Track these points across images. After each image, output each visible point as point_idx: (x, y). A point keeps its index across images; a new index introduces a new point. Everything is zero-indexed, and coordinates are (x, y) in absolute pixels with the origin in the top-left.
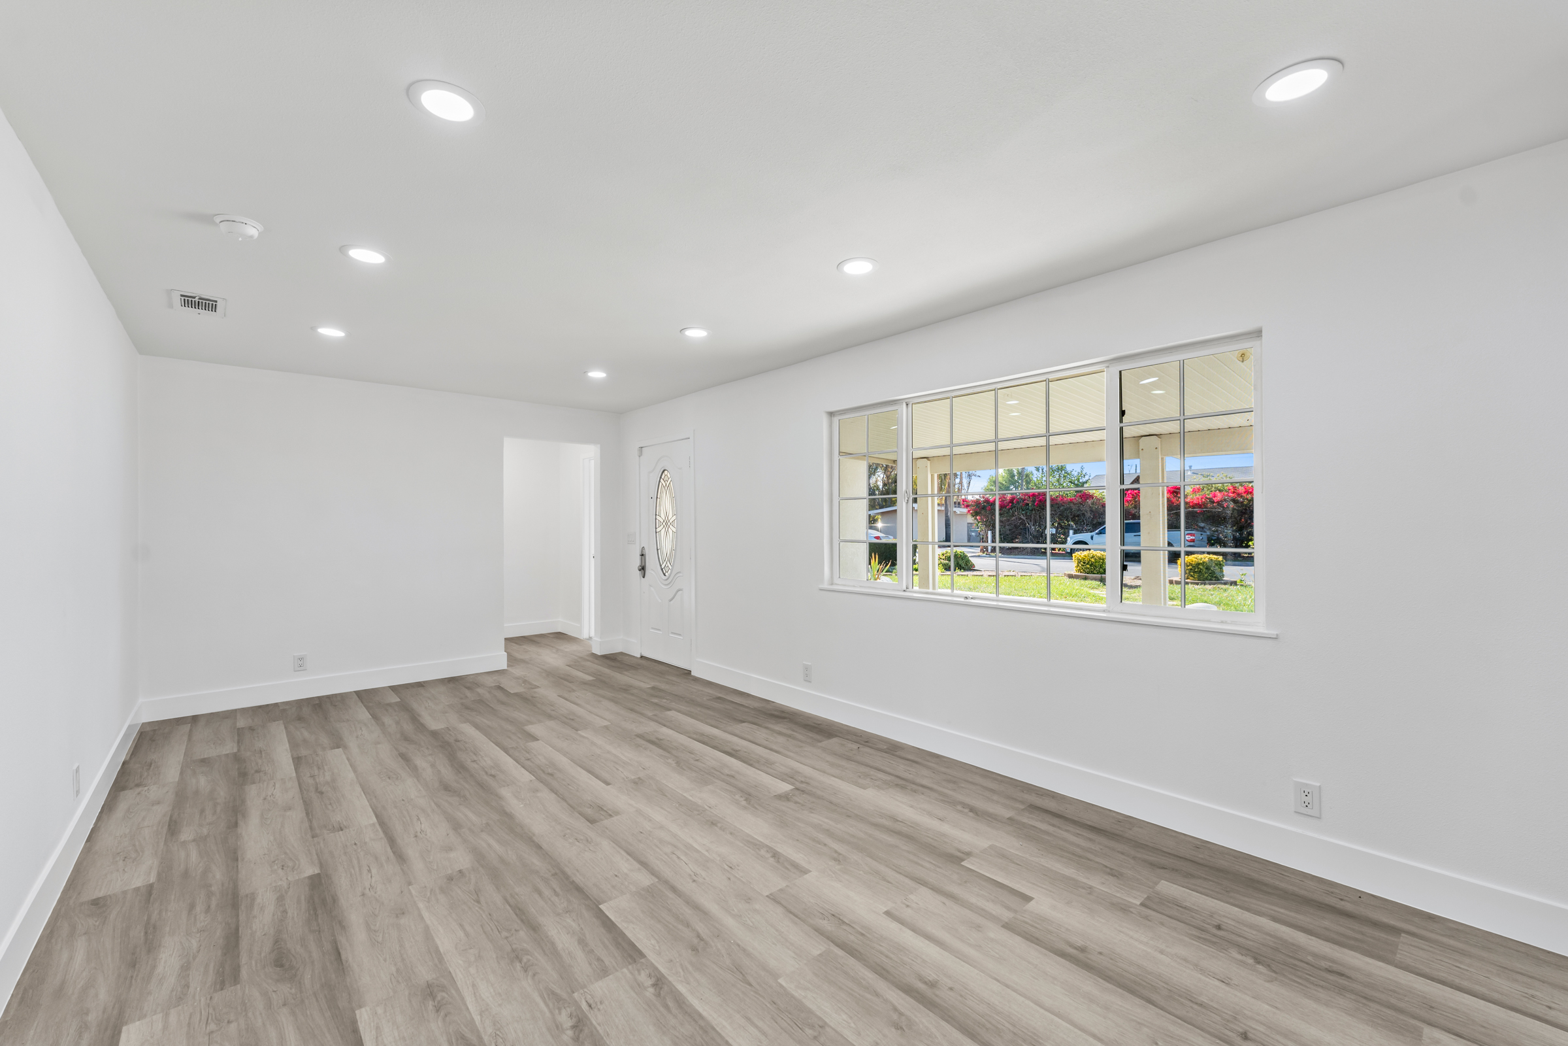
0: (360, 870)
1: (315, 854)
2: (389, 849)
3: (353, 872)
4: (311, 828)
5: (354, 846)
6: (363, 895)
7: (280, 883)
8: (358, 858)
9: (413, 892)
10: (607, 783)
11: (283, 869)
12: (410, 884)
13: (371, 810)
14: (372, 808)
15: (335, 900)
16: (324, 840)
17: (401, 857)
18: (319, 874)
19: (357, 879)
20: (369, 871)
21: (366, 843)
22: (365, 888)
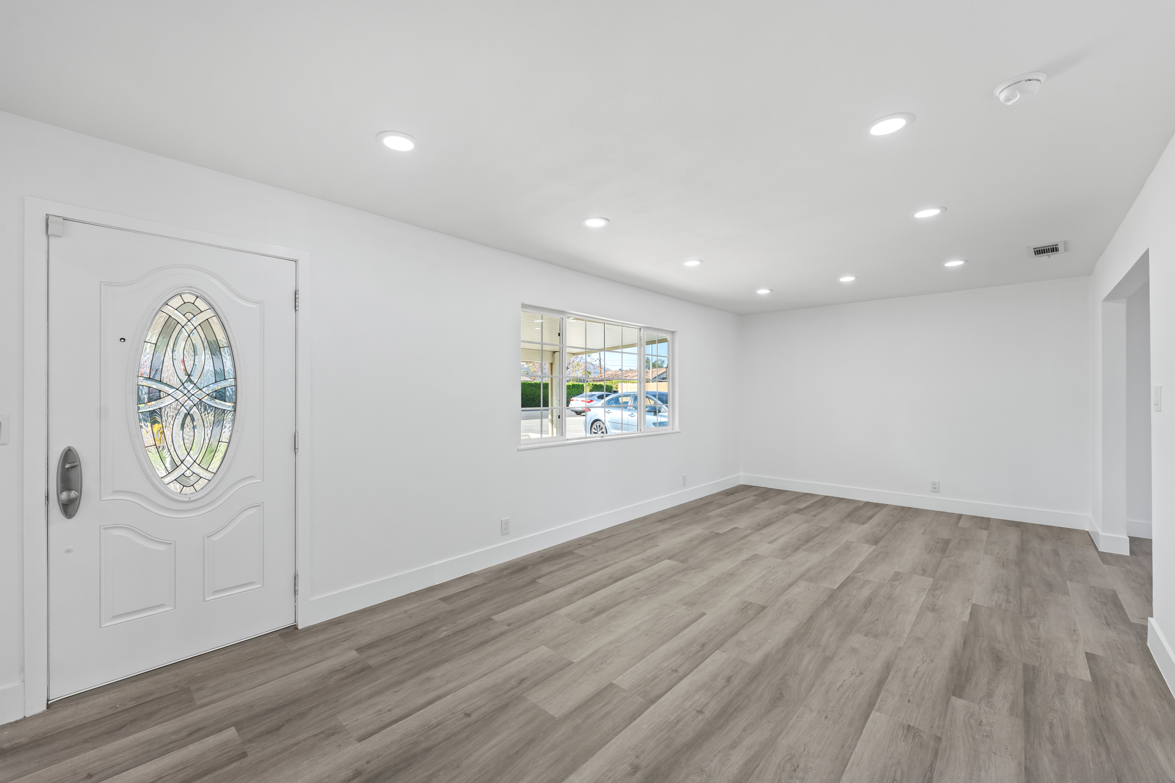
0: (922, 678)
1: (948, 716)
2: (890, 677)
3: (928, 680)
4: (936, 755)
5: (911, 700)
6: (932, 661)
7: (987, 709)
8: (916, 687)
9: (903, 643)
10: (704, 614)
11: (981, 722)
12: (900, 648)
13: (864, 731)
14: (861, 733)
15: (952, 669)
16: (932, 727)
17: (888, 667)
18: (954, 695)
19: (929, 673)
20: (916, 672)
21: (901, 696)
22: (928, 663)
